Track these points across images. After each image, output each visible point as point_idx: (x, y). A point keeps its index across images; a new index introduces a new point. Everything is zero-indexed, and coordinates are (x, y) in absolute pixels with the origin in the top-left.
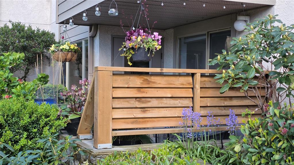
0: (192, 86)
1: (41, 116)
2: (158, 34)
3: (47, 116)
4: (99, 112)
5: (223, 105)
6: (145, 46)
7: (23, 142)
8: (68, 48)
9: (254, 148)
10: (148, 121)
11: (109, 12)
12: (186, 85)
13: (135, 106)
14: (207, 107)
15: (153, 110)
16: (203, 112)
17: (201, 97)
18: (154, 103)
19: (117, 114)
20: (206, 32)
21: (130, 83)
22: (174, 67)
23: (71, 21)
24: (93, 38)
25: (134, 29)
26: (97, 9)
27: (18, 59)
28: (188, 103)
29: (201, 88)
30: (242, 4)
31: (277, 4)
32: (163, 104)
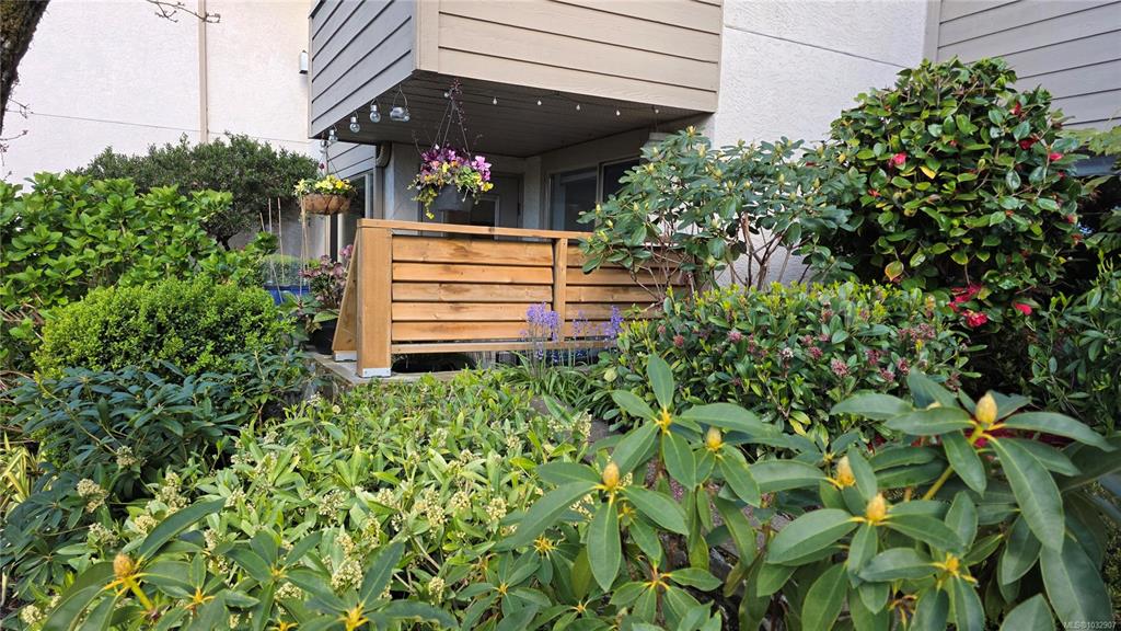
0: (551, 264)
1: (243, 312)
2: (484, 159)
3: (256, 312)
4: (365, 309)
5: (611, 300)
6: (457, 181)
7: (204, 359)
8: (331, 187)
9: (636, 373)
10: (464, 328)
11: (391, 114)
12: (539, 261)
13: (437, 299)
14: (580, 303)
15: (475, 306)
16: (573, 313)
17: (567, 285)
18: (478, 293)
19: (402, 312)
20: (597, 164)
21: (429, 253)
22: (542, 227)
23: (332, 132)
24: (382, 168)
25: (437, 147)
26: (374, 108)
27: (220, 203)
28: (543, 294)
29: (568, 267)
30: (653, 107)
31: (719, 110)
32: (493, 295)
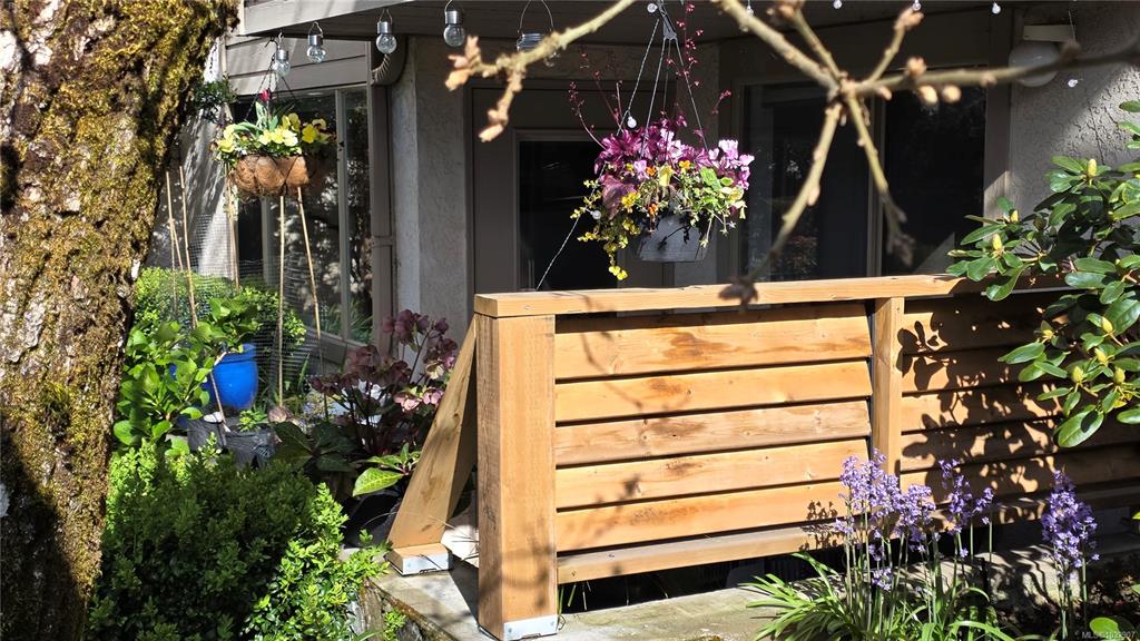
0: (868, 352)
2: (736, 145)
8: (292, 141)
10: (693, 509)
13: (642, 452)
14: (927, 431)
15: (715, 460)
17: (905, 395)
21: (623, 357)
24: (385, 88)
25: (632, 123)
26: (452, 17)
28: (852, 420)
32: (752, 433)
